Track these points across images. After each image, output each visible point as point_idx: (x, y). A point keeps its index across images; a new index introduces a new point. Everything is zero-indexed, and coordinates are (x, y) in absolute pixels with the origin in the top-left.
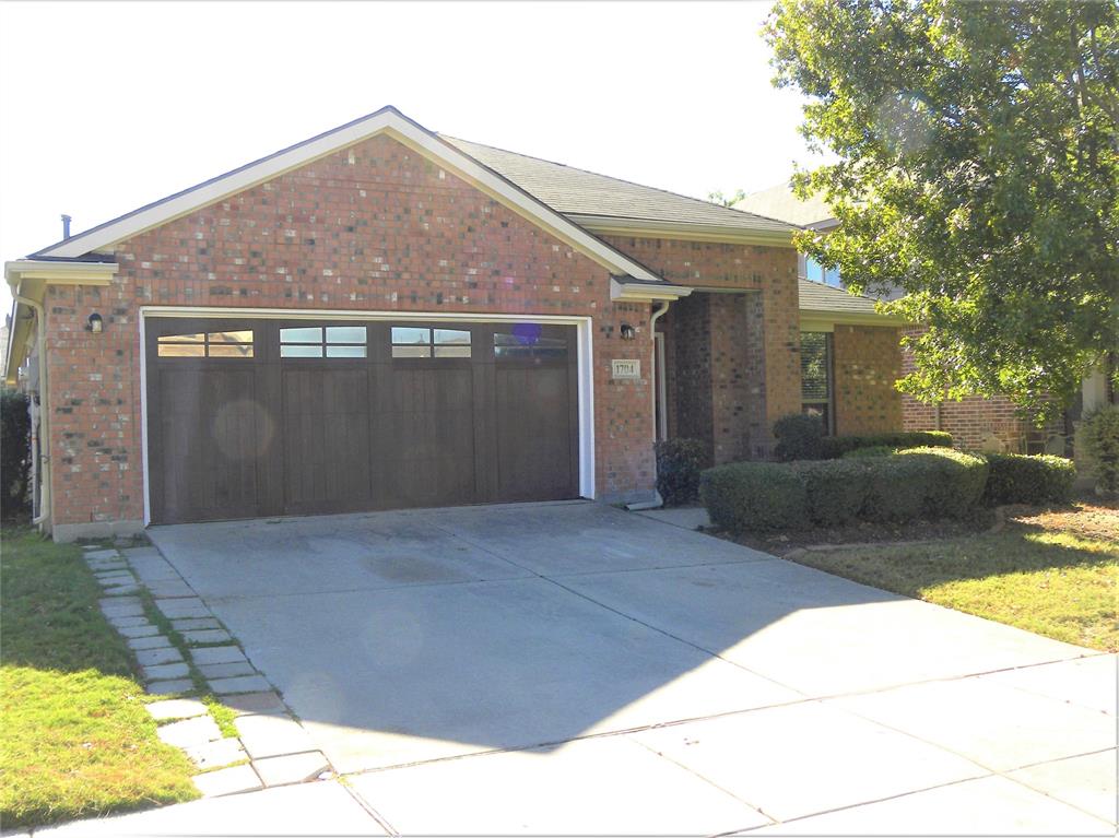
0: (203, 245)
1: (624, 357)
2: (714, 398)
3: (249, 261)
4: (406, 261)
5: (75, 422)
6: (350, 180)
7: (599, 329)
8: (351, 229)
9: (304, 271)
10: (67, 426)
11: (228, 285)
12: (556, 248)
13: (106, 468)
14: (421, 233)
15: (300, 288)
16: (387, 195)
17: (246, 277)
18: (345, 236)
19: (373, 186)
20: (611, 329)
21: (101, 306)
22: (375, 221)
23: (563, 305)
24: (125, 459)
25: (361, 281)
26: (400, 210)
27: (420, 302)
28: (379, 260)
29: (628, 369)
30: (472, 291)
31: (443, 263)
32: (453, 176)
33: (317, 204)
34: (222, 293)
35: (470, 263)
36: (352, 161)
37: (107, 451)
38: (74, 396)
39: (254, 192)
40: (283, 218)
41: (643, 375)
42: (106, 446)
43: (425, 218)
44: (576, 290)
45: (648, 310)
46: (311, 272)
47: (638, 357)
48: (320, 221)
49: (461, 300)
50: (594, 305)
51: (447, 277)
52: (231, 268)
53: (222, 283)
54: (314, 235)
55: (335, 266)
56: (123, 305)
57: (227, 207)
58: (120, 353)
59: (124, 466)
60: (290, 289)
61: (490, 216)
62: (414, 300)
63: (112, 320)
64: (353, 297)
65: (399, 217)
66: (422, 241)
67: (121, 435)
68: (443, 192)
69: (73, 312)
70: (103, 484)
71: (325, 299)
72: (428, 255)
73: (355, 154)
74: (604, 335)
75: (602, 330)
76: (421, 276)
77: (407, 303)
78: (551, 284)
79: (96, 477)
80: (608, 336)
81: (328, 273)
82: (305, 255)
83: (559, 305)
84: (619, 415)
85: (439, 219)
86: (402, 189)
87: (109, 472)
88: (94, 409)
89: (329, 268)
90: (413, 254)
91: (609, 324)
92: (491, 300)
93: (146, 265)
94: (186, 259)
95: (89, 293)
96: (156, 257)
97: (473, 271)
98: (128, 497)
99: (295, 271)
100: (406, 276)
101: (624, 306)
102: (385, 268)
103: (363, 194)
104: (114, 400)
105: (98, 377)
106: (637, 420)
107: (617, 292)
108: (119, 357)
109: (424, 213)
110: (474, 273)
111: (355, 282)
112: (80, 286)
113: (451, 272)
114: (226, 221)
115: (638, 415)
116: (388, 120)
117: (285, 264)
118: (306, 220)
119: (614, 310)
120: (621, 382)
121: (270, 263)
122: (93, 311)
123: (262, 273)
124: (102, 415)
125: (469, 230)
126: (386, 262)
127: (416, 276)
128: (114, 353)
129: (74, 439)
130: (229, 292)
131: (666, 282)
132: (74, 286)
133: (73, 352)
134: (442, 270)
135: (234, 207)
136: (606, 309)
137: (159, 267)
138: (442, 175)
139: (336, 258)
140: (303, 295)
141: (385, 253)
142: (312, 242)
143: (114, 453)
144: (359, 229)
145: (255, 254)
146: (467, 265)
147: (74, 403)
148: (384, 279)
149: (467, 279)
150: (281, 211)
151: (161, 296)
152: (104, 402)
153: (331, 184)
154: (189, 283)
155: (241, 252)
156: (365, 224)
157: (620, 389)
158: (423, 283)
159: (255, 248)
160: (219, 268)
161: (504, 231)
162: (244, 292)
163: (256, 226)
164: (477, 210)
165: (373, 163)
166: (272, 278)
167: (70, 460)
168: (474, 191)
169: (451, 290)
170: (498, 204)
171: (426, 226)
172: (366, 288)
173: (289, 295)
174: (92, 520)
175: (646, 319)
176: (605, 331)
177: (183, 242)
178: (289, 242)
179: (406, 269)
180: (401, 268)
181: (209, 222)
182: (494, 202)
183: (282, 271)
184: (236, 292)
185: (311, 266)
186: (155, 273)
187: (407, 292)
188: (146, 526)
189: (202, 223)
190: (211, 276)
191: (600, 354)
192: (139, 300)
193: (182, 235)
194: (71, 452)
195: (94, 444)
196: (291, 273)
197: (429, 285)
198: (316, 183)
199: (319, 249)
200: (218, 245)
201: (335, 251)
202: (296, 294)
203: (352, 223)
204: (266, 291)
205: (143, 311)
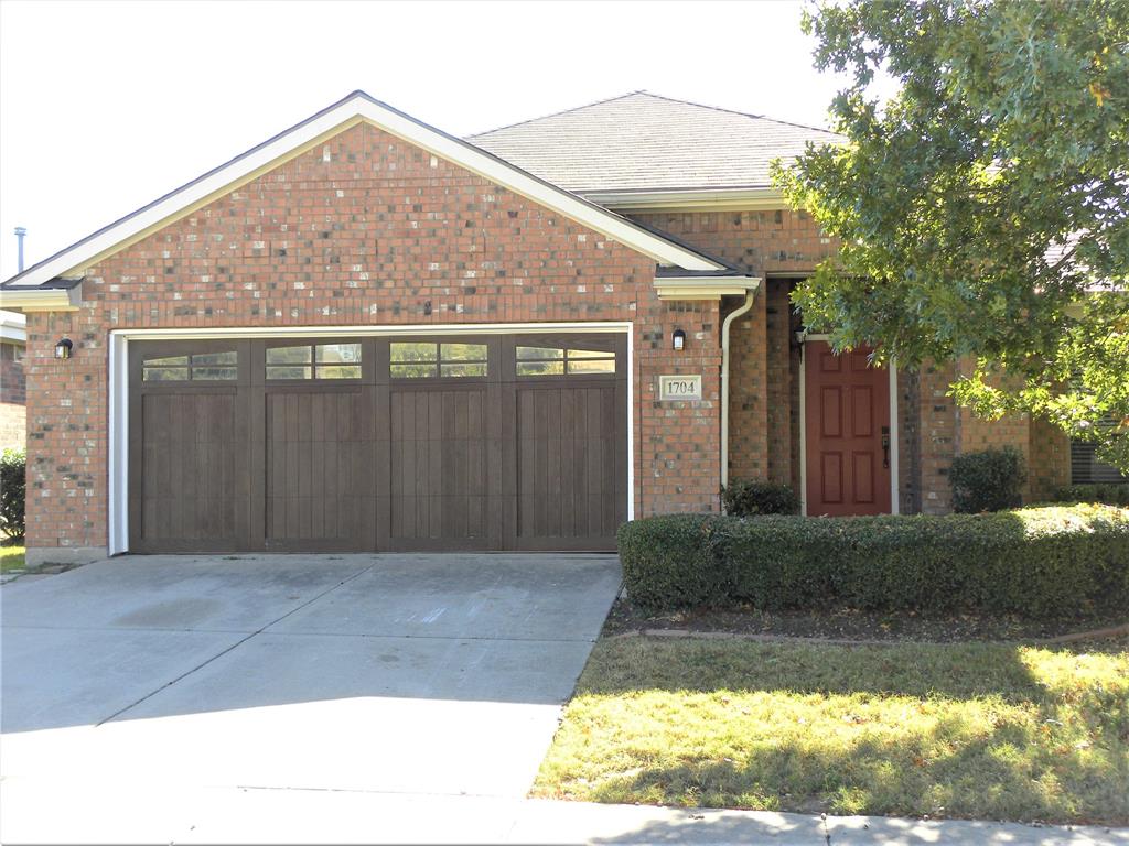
0: (170, 264)
1: (678, 372)
3: (216, 278)
4: (389, 267)
5: (46, 447)
6: (325, 180)
7: (641, 337)
8: (326, 235)
9: (274, 286)
10: (38, 452)
11: (194, 304)
12: (582, 238)
13: (73, 493)
14: (408, 234)
15: (267, 304)
16: (368, 193)
17: (212, 295)
18: (318, 243)
19: (351, 185)
20: (659, 336)
21: (71, 332)
22: (353, 224)
23: (589, 309)
24: (90, 486)
25: (336, 294)
26: (383, 209)
27: (404, 314)
28: (357, 268)
29: (684, 388)
30: (468, 298)
31: (434, 266)
32: (447, 163)
33: (289, 210)
34: (187, 313)
35: (467, 265)
36: (327, 158)
37: (74, 477)
38: (46, 422)
39: (222, 203)
40: (252, 229)
41: (706, 394)
42: (73, 472)
43: (413, 216)
44: (609, 289)
45: (716, 309)
46: (281, 286)
47: (699, 371)
48: (292, 228)
49: (454, 309)
50: (633, 307)
51: (438, 283)
52: (197, 286)
53: (187, 303)
54: (285, 245)
55: (307, 278)
56: (92, 330)
57: (194, 221)
58: (88, 378)
59: (89, 492)
60: (257, 306)
61: (495, 206)
62: (397, 311)
63: (82, 346)
64: (326, 312)
65: (381, 218)
66: (409, 242)
67: (87, 461)
68: (435, 183)
69: (47, 339)
70: (69, 510)
71: (295, 315)
72: (416, 258)
73: (330, 149)
74: (648, 344)
75: (646, 337)
76: (407, 284)
77: (389, 316)
78: (574, 283)
79: (63, 502)
80: (654, 346)
81: (300, 286)
82: (275, 267)
83: (584, 309)
84: (668, 447)
85: (430, 215)
86: (385, 184)
87: (76, 498)
88: (64, 435)
89: (301, 281)
90: (398, 259)
91: (657, 330)
92: (493, 307)
93: (114, 288)
94: (153, 279)
95: (60, 319)
96: (125, 279)
97: (471, 274)
98: (92, 524)
99: (264, 287)
100: (389, 284)
101: (678, 306)
102: (364, 277)
103: (340, 194)
104: (82, 425)
105: (68, 403)
106: (696, 454)
107: (669, 289)
108: (88, 383)
109: (411, 208)
110: (473, 276)
111: (329, 294)
112: (54, 312)
113: (443, 277)
114: (192, 237)
115: (697, 447)
116: (358, 107)
117: (254, 279)
118: (277, 229)
119: (664, 311)
120: (671, 405)
121: (239, 278)
122: (65, 337)
123: (230, 290)
124: (70, 440)
125: (468, 224)
126: (366, 269)
127: (401, 284)
128: (82, 379)
129: (46, 463)
130: (194, 312)
131: (731, 271)
132: (49, 313)
133: (46, 378)
134: (432, 274)
135: (201, 222)
136: (651, 312)
137: (127, 289)
138: (434, 163)
139: (308, 269)
140: (271, 311)
141: (364, 260)
142: (283, 253)
143: (81, 479)
144: (336, 234)
145: (222, 270)
146: (464, 267)
147: (46, 428)
148: (363, 290)
149: (463, 284)
150: (250, 221)
151: (127, 320)
152: (72, 428)
153: (304, 186)
154: (155, 305)
155: (208, 268)
156: (343, 228)
157: (670, 413)
158: (409, 292)
159: (223, 263)
160: (187, 287)
161: (513, 224)
162: (209, 311)
163: (223, 240)
164: (478, 199)
165: (351, 157)
166: (239, 295)
167: (40, 485)
168: (474, 179)
169: (443, 298)
170: (504, 190)
171: (414, 224)
172: (341, 300)
173: (256, 312)
174: (58, 545)
175: (714, 320)
176: (651, 340)
177: (150, 262)
178: (257, 254)
179: (389, 277)
180: (383, 276)
181: (176, 239)
182: (500, 190)
183: (250, 286)
184: (201, 312)
185: (281, 279)
186: (123, 296)
187: (389, 303)
188: (111, 554)
189: (169, 240)
190: (177, 296)
191: (641, 370)
192: (106, 324)
193: (149, 256)
194: (42, 477)
195: (63, 469)
196: (259, 288)
197: (415, 293)
198: (288, 187)
199: (290, 260)
200: (185, 263)
201: (308, 261)
202: (264, 311)
203: (328, 228)
204: (232, 309)
205: (116, 335)
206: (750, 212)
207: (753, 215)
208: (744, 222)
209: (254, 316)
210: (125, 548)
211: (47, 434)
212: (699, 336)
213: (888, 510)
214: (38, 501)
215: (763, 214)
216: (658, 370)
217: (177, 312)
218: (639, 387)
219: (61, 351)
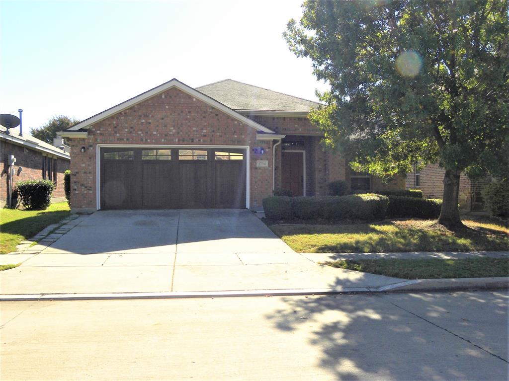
0: (115, 125)
1: (262, 160)
3: (129, 130)
4: (181, 129)
5: (77, 178)
6: (163, 103)
8: (163, 119)
9: (147, 133)
11: (123, 137)
12: (236, 122)
13: (85, 192)
14: (187, 119)
16: (175, 107)
17: (129, 135)
18: (160, 121)
19: (170, 105)
20: (257, 150)
21: (85, 144)
22: (171, 116)
23: (238, 142)
24: (91, 190)
25: (166, 135)
26: (180, 112)
27: (185, 141)
28: (172, 128)
29: (263, 164)
30: (204, 138)
31: (194, 129)
32: (198, 100)
33: (152, 111)
34: (121, 140)
35: (204, 128)
36: (163, 97)
37: (86, 187)
38: (77, 171)
39: (131, 108)
40: (140, 116)
41: (269, 166)
42: (86, 185)
43: (188, 114)
44: (243, 137)
45: (272, 143)
47: (268, 160)
48: (152, 116)
49: (200, 141)
50: (249, 142)
51: (195, 133)
52: (124, 132)
53: (121, 137)
54: (150, 121)
55: (157, 131)
56: (91, 144)
57: (123, 113)
58: (90, 158)
59: (91, 192)
60: (142, 138)
61: (212, 112)
62: (183, 141)
63: (88, 149)
64: (163, 140)
65: (179, 114)
66: (187, 121)
67: (90, 182)
68: (195, 105)
69: (77, 146)
70: (85, 197)
71: (154, 141)
72: (189, 126)
73: (164, 94)
74: (254, 152)
75: (253, 150)
76: (187, 133)
77: (181, 142)
78: (234, 134)
79: (82, 195)
80: (255, 152)
81: (155, 133)
82: (148, 127)
83: (236, 142)
84: (259, 180)
85: (193, 114)
86: (180, 105)
88: (83, 175)
89: (155, 131)
90: (184, 126)
91: (256, 148)
92: (211, 141)
93: (98, 132)
94: (110, 130)
95: (81, 140)
96: (101, 129)
97: (205, 131)
98: (92, 201)
99: (144, 133)
100: (181, 133)
101: (262, 142)
102: (174, 131)
103: (167, 107)
104: (88, 172)
105: (84, 165)
106: (266, 182)
107: (260, 137)
109: (188, 112)
111: (164, 135)
112: (79, 139)
113: (197, 132)
114: (122, 118)
115: (266, 180)
116: (174, 83)
117: (141, 130)
118: (148, 116)
119: (258, 143)
120: (260, 168)
121: (136, 130)
122: (83, 146)
123: (134, 133)
124: (85, 176)
125: (204, 117)
126: (174, 129)
127: (185, 133)
128: (88, 158)
129: (77, 183)
130: (123, 139)
131: (277, 133)
132: (77, 139)
133: (77, 158)
134: (194, 131)
135: (125, 113)
136: (254, 143)
137: (102, 132)
138: (194, 100)
139: (157, 128)
140: (146, 140)
141: (174, 126)
142: (150, 123)
143: (88, 188)
144: (166, 119)
145: (132, 128)
147: (77, 173)
148: (174, 134)
149: (202, 134)
150: (140, 114)
151: (102, 141)
152: (85, 173)
153: (156, 104)
154: (111, 137)
155: (127, 127)
156: (168, 117)
157: (260, 171)
158: (187, 136)
159: (131, 125)
160: (121, 132)
161: (217, 117)
162: (128, 139)
163: (132, 119)
164: (207, 110)
165: (171, 97)
166: (137, 135)
167: (75, 190)
168: (206, 104)
169: (197, 138)
170: (214, 108)
171: (189, 117)
172: (167, 137)
173: (142, 140)
174: (81, 207)
175: (271, 146)
177: (110, 125)
178: (142, 123)
179: (181, 131)
180: (179, 131)
181: (117, 118)
182: (213, 108)
183: (140, 133)
184: (125, 140)
185: (149, 131)
186: (101, 134)
187: (181, 138)
188: (97, 209)
189: (115, 118)
190: (118, 135)
191: (252, 159)
192: (96, 142)
193: (109, 123)
194: (76, 187)
195: (82, 185)
196: (143, 133)
197: (189, 136)
198: (152, 104)
199: (152, 125)
200: (120, 125)
201: (157, 126)
202: (144, 140)
203: (163, 117)
204: (134, 139)
205: (98, 146)
207: (278, 118)
208: (276, 120)
209: (141, 141)
210: (100, 209)
211: (77, 175)
212: (267, 150)
213: (303, 195)
214: (74, 194)
215: (280, 118)
216: (256, 159)
217: (118, 140)
218: (251, 164)
219: (83, 150)
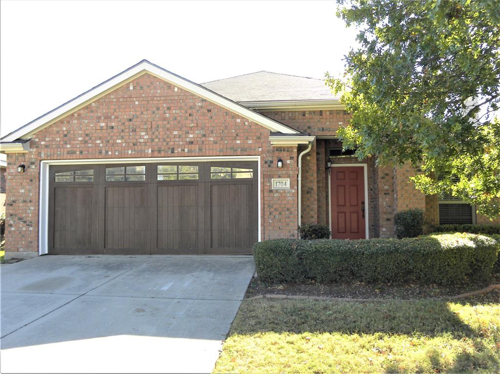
0: (66, 133)
1: (279, 177)
2: (380, 200)
3: (84, 138)
4: (157, 133)
5: (14, 209)
6: (130, 97)
7: (264, 162)
8: (130, 120)
9: (108, 141)
10: (11, 211)
11: (75, 149)
12: (238, 120)
13: (24, 229)
14: (165, 119)
15: (105, 149)
16: (148, 102)
17: (83, 145)
18: (127, 123)
19: (141, 99)
20: (272, 162)
21: (25, 161)
22: (142, 116)
23: (242, 150)
24: (31, 226)
25: (134, 144)
26: (154, 109)
27: (163, 153)
28: (144, 133)
29: (283, 184)
30: (190, 146)
31: (175, 133)
32: (182, 90)
33: (115, 110)
34: (72, 153)
35: (190, 132)
36: (131, 88)
37: (25, 222)
38: (14, 199)
39: (87, 107)
40: (99, 118)
41: (292, 186)
42: (25, 220)
43: (166, 111)
44: (250, 142)
45: (295, 150)
46: (111, 141)
47: (289, 177)
48: (116, 117)
49: (184, 151)
50: (260, 149)
51: (177, 140)
52: (77, 142)
53: (72, 149)
54: (113, 124)
55: (122, 138)
56: (33, 160)
57: (76, 115)
58: (31, 181)
59: (31, 229)
60: (101, 150)
61: (201, 107)
62: (159, 152)
63: (29, 167)
64: (130, 152)
65: (154, 112)
66: (165, 122)
67: (30, 215)
68: (176, 98)
69: (15, 164)
70: (23, 236)
71: (117, 153)
72: (168, 129)
73: (133, 85)
74: (267, 165)
75: (266, 162)
76: (164, 140)
77: (156, 154)
78: (235, 139)
79: (20, 233)
80: (269, 166)
81: (119, 141)
82: (109, 134)
83: (239, 150)
84: (276, 209)
85: (174, 111)
86: (156, 99)
87: (25, 231)
88: (21, 204)
89: (119, 139)
90: (160, 130)
91: (270, 159)
92: (200, 150)
93: (43, 143)
94: (59, 139)
95: (20, 156)
96: (47, 139)
97: (191, 136)
98: (32, 242)
99: (104, 142)
100: (156, 140)
101: (280, 149)
102: (146, 137)
103: (137, 103)
104: (28, 201)
105: (23, 191)
106: (287, 212)
107: (276, 141)
108: (32, 183)
109: (166, 108)
111: (131, 144)
112: (18, 153)
113: (179, 137)
114: (75, 122)
115: (288, 209)
116: (145, 66)
117: (100, 138)
118: (110, 118)
119: (274, 151)
120: (277, 191)
121: (93, 139)
122: (22, 163)
123: (90, 143)
124: (23, 207)
125: (190, 115)
126: (147, 134)
127: (162, 140)
128: (29, 181)
129: (13, 216)
130: (75, 153)
131: (302, 134)
132: (16, 153)
133: (14, 181)
134: (175, 136)
135: (79, 115)
136: (268, 151)
137: (48, 144)
138: (176, 89)
139: (123, 134)
140: (107, 152)
141: (146, 130)
142: (112, 128)
143: (27, 223)
144: (134, 120)
145: (87, 135)
146: (188, 133)
147: (14, 202)
148: (146, 142)
149: (188, 140)
150: (99, 115)
151: (47, 156)
152: (24, 201)
153: (121, 100)
154: (59, 150)
155: (81, 134)
156: (137, 117)
157: (276, 195)
158: (165, 143)
159: (87, 132)
160: (72, 142)
161: (209, 114)
162: (81, 152)
163: (88, 123)
164: (194, 104)
165: (142, 88)
166: (94, 145)
167: (11, 225)
168: (193, 96)
169: (179, 146)
170: (205, 100)
171: (167, 115)
172: (136, 147)
173: (100, 153)
174: (18, 251)
175: (295, 155)
176: (268, 163)
177: (58, 132)
178: (102, 128)
179: (157, 137)
180: (154, 137)
181: (68, 122)
182: (203, 100)
183: (98, 142)
184: (78, 153)
185: (111, 139)
186: (46, 146)
187: (156, 148)
188: (40, 254)
189: (66, 123)
190: (68, 146)
191: (264, 176)
192: (39, 158)
193: (57, 129)
194: (12, 222)
195: (20, 219)
196: (102, 142)
197: (167, 144)
198: (115, 100)
199: (115, 131)
200: (72, 132)
201: (123, 131)
202: (104, 152)
203: (131, 117)
204: (90, 152)
205: (43, 163)
206: (309, 111)
207: (310, 112)
208: (307, 115)
209: (100, 154)
210: (47, 252)
211: (14, 204)
212: (288, 162)
214: (10, 232)
215: (314, 112)
216: (271, 176)
217: (68, 153)
218: (263, 183)
219: (20, 169)
